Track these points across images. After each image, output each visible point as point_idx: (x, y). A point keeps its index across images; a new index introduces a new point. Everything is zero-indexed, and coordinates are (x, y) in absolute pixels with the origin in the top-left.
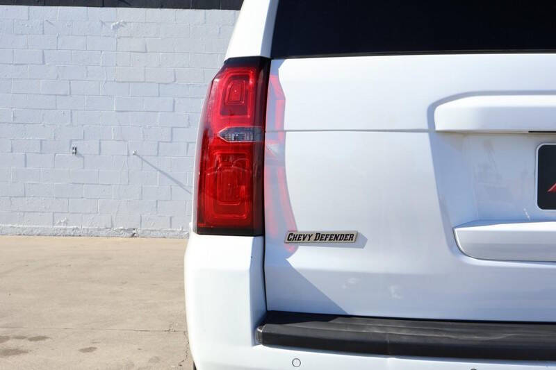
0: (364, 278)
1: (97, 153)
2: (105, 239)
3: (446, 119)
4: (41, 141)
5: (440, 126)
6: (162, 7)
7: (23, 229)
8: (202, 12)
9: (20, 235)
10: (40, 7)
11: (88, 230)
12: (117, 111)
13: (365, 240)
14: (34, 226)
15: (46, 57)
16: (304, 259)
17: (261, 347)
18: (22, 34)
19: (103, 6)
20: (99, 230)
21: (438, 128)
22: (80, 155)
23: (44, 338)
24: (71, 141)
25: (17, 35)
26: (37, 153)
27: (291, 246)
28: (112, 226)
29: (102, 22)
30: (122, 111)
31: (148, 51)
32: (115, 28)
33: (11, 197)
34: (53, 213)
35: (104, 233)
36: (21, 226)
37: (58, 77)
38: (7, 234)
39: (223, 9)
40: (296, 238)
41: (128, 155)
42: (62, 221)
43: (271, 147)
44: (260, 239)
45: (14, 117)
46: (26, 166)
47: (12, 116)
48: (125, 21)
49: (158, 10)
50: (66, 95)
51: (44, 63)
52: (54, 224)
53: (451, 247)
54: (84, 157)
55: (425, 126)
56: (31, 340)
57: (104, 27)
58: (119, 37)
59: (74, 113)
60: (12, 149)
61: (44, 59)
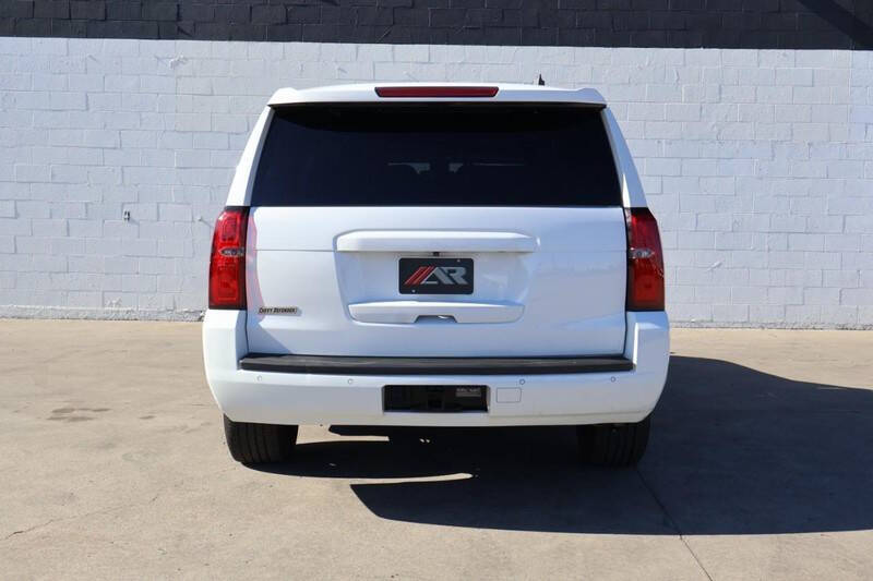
0: (308, 333)
1: (155, 218)
2: (167, 324)
3: (344, 244)
4: (86, 204)
5: (340, 248)
7: (67, 312)
8: (280, 45)
9: (63, 318)
10: (81, 40)
11: (145, 312)
12: (178, 168)
13: (301, 312)
14: (80, 308)
15: (90, 102)
16: (269, 323)
17: (242, 371)
18: (60, 73)
19: (159, 39)
20: (159, 312)
21: (339, 249)
22: (134, 221)
23: (106, 410)
24: (123, 205)
25: (54, 73)
26: (81, 219)
27: (261, 317)
28: (175, 308)
29: (158, 58)
30: (184, 168)
31: (215, 93)
32: (175, 65)
33: (51, 273)
34: (103, 292)
35: (164, 316)
36: (64, 308)
37: (105, 126)
38: (47, 318)
39: (306, 41)
40: (264, 311)
41: (193, 221)
42: (114, 302)
43: (249, 259)
44: (244, 312)
45: (53, 176)
46: (68, 235)
47: (50, 174)
48: (187, 56)
49: (226, 43)
50: (115, 148)
51: (88, 109)
52: (104, 306)
53: (346, 314)
54: (138, 224)
55: (331, 247)
56: (95, 411)
57: (160, 64)
58: (179, 77)
59: (126, 170)
60: (51, 214)
61: (87, 105)
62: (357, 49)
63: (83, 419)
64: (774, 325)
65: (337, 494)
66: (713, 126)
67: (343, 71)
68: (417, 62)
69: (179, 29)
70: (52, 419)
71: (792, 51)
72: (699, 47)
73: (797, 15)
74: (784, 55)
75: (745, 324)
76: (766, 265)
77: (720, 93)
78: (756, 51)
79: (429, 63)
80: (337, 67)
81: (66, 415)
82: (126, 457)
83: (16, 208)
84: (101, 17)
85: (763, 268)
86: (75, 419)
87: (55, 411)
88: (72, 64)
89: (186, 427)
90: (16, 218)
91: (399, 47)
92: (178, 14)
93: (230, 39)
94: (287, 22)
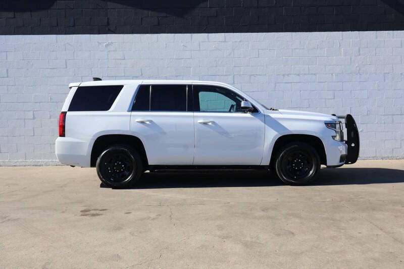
6: (132, 33)
8: (155, 35)
10: (63, 36)
15: (68, 64)
18: (53, 51)
19: (99, 34)
25: (50, 51)
29: (99, 43)
31: (126, 58)
32: (107, 46)
33: (50, 144)
37: (75, 75)
38: (49, 165)
39: (168, 33)
47: (49, 98)
48: (112, 41)
49: (131, 35)
51: (66, 67)
56: (101, 210)
57: (100, 46)
58: (109, 51)
60: (50, 117)
61: (66, 65)
62: (191, 36)
63: (98, 215)
64: (388, 158)
65: (249, 250)
66: (357, 67)
67: (185, 46)
68: (219, 41)
69: (108, 29)
70: (82, 215)
71: (391, 32)
72: (349, 31)
73: (393, 15)
74: (388, 33)
75: (374, 158)
76: (383, 131)
77: (359, 52)
78: (375, 32)
79: (225, 41)
80: (182, 44)
81: (87, 213)
82: (132, 234)
83: (34, 115)
84: (72, 25)
85: (382, 132)
86: (93, 215)
87: (82, 211)
88: (59, 47)
89: (150, 217)
90: (34, 119)
91: (210, 35)
92: (108, 22)
94: (159, 25)
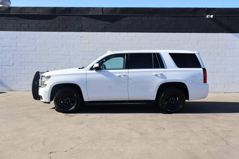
4: (62, 67)
8: (103, 33)
12: (81, 59)
15: (63, 45)
19: (78, 32)
25: (55, 39)
30: (83, 59)
31: (90, 43)
32: (81, 37)
37: (66, 50)
47: (54, 61)
48: (83, 35)
50: (68, 55)
51: (62, 47)
57: (78, 37)
58: (82, 40)
59: (70, 60)
62: (120, 34)
63: (73, 116)
64: (210, 92)
65: (142, 136)
67: (117, 38)
68: (133, 36)
69: (82, 30)
70: (65, 116)
71: (213, 33)
72: (193, 33)
73: (214, 26)
74: (212, 34)
77: (198, 42)
78: (206, 33)
79: (135, 36)
80: (115, 37)
81: (68, 115)
82: (87, 126)
83: (47, 68)
84: (65, 27)
86: (71, 116)
88: (59, 37)
91: (129, 33)
92: (82, 26)
93: (93, 32)
94: (105, 28)
